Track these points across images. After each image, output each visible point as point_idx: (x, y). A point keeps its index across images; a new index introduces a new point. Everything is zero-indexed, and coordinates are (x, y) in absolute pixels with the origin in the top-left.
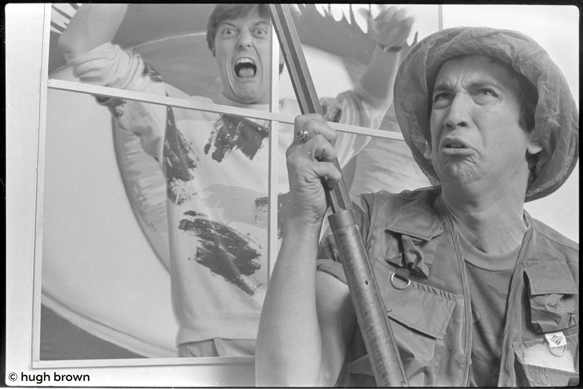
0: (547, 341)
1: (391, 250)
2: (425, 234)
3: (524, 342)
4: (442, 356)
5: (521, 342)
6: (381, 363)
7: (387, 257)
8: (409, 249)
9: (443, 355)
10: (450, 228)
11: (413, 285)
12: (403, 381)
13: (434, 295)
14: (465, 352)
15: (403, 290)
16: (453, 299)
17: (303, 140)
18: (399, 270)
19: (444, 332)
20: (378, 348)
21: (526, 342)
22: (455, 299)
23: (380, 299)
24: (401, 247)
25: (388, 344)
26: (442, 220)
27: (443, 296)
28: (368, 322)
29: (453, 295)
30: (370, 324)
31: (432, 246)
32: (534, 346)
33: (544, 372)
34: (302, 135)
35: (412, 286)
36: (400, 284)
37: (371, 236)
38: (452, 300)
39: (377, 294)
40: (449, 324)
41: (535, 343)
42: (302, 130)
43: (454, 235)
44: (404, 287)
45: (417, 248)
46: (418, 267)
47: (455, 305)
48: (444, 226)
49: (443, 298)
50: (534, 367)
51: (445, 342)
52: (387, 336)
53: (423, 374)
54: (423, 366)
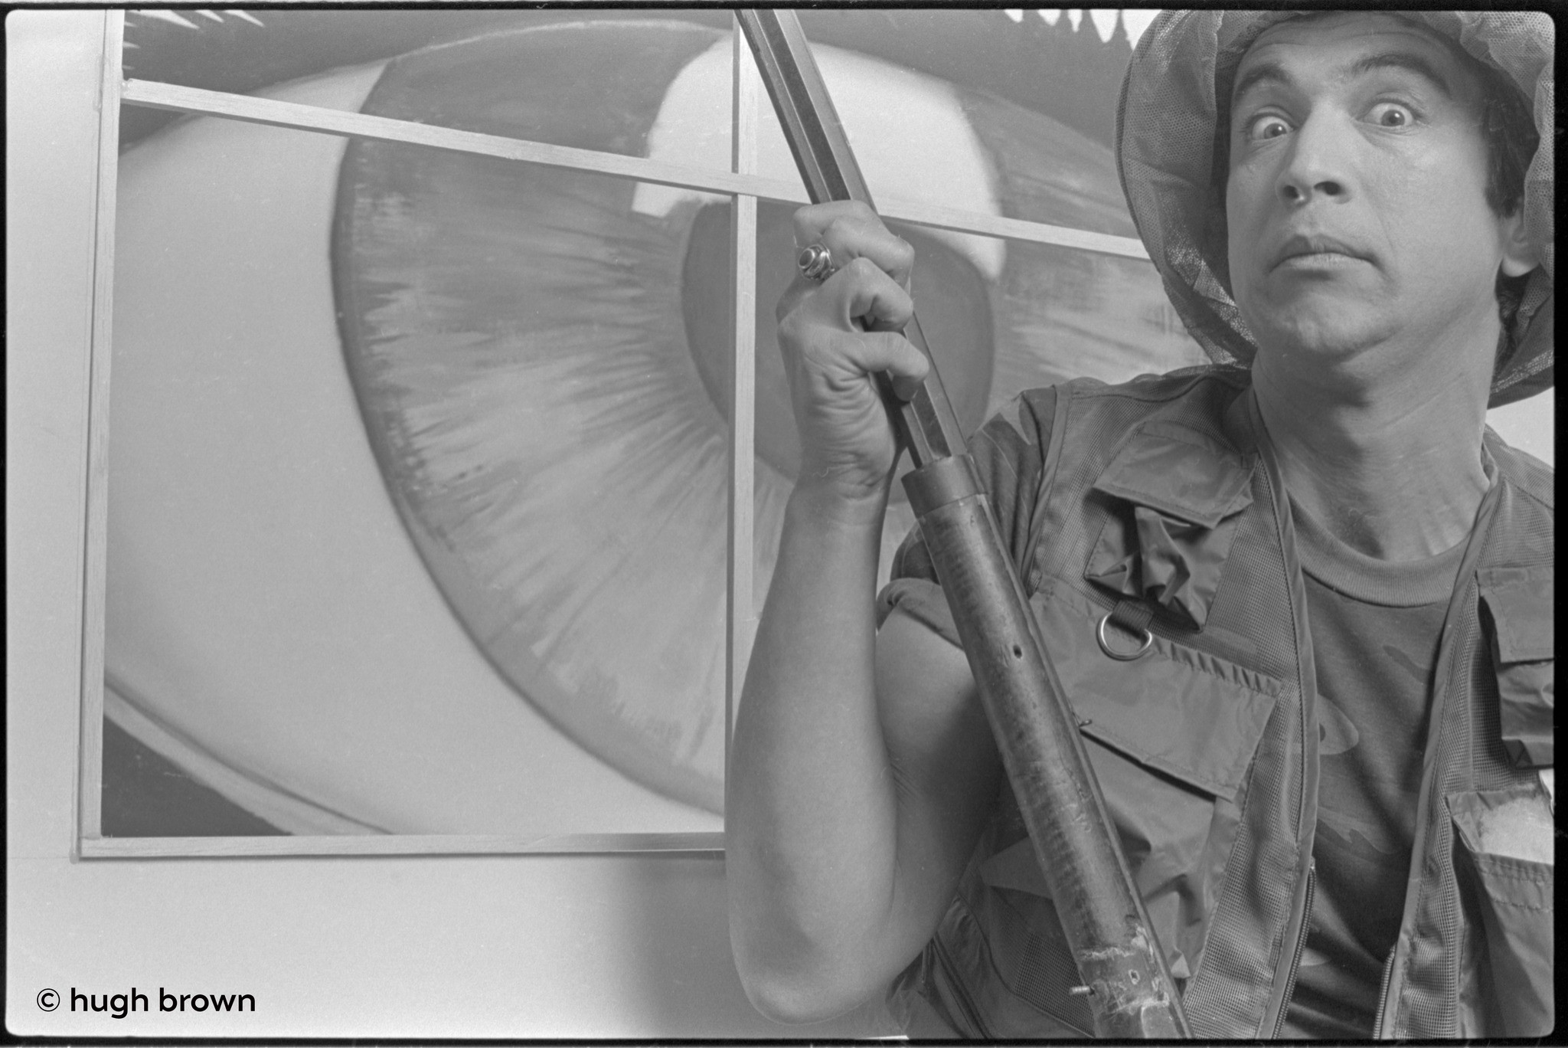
0: (1545, 791)
1: (1100, 548)
2: (1200, 510)
3: (1482, 793)
4: (1233, 846)
5: (1473, 793)
6: (1068, 867)
7: (1088, 567)
8: (1154, 546)
9: (1236, 844)
10: (1270, 492)
11: (1160, 649)
12: (1133, 914)
13: (1215, 677)
14: (1297, 837)
15: (1132, 662)
16: (1269, 691)
17: (818, 275)
18: (1122, 605)
19: (1240, 780)
20: (1058, 828)
21: (1487, 793)
22: (1274, 689)
23: (1057, 694)
24: (1132, 541)
25: (1084, 816)
26: (1249, 469)
27: (1240, 682)
28: (1028, 757)
29: (1268, 681)
30: (1032, 766)
31: (1220, 541)
32: (1510, 804)
33: (1532, 876)
34: (816, 263)
35: (1156, 649)
36: (1124, 644)
37: (1046, 509)
38: (1267, 693)
39: (1048, 680)
40: (1254, 759)
41: (1512, 796)
42: (814, 248)
43: (1279, 514)
44: (1137, 654)
45: (1177, 547)
46: (1177, 600)
47: (1272, 706)
48: (1253, 487)
49: (1240, 689)
50: (1506, 862)
51: (1243, 809)
52: (1080, 793)
53: (1175, 896)
54: (1175, 874)
